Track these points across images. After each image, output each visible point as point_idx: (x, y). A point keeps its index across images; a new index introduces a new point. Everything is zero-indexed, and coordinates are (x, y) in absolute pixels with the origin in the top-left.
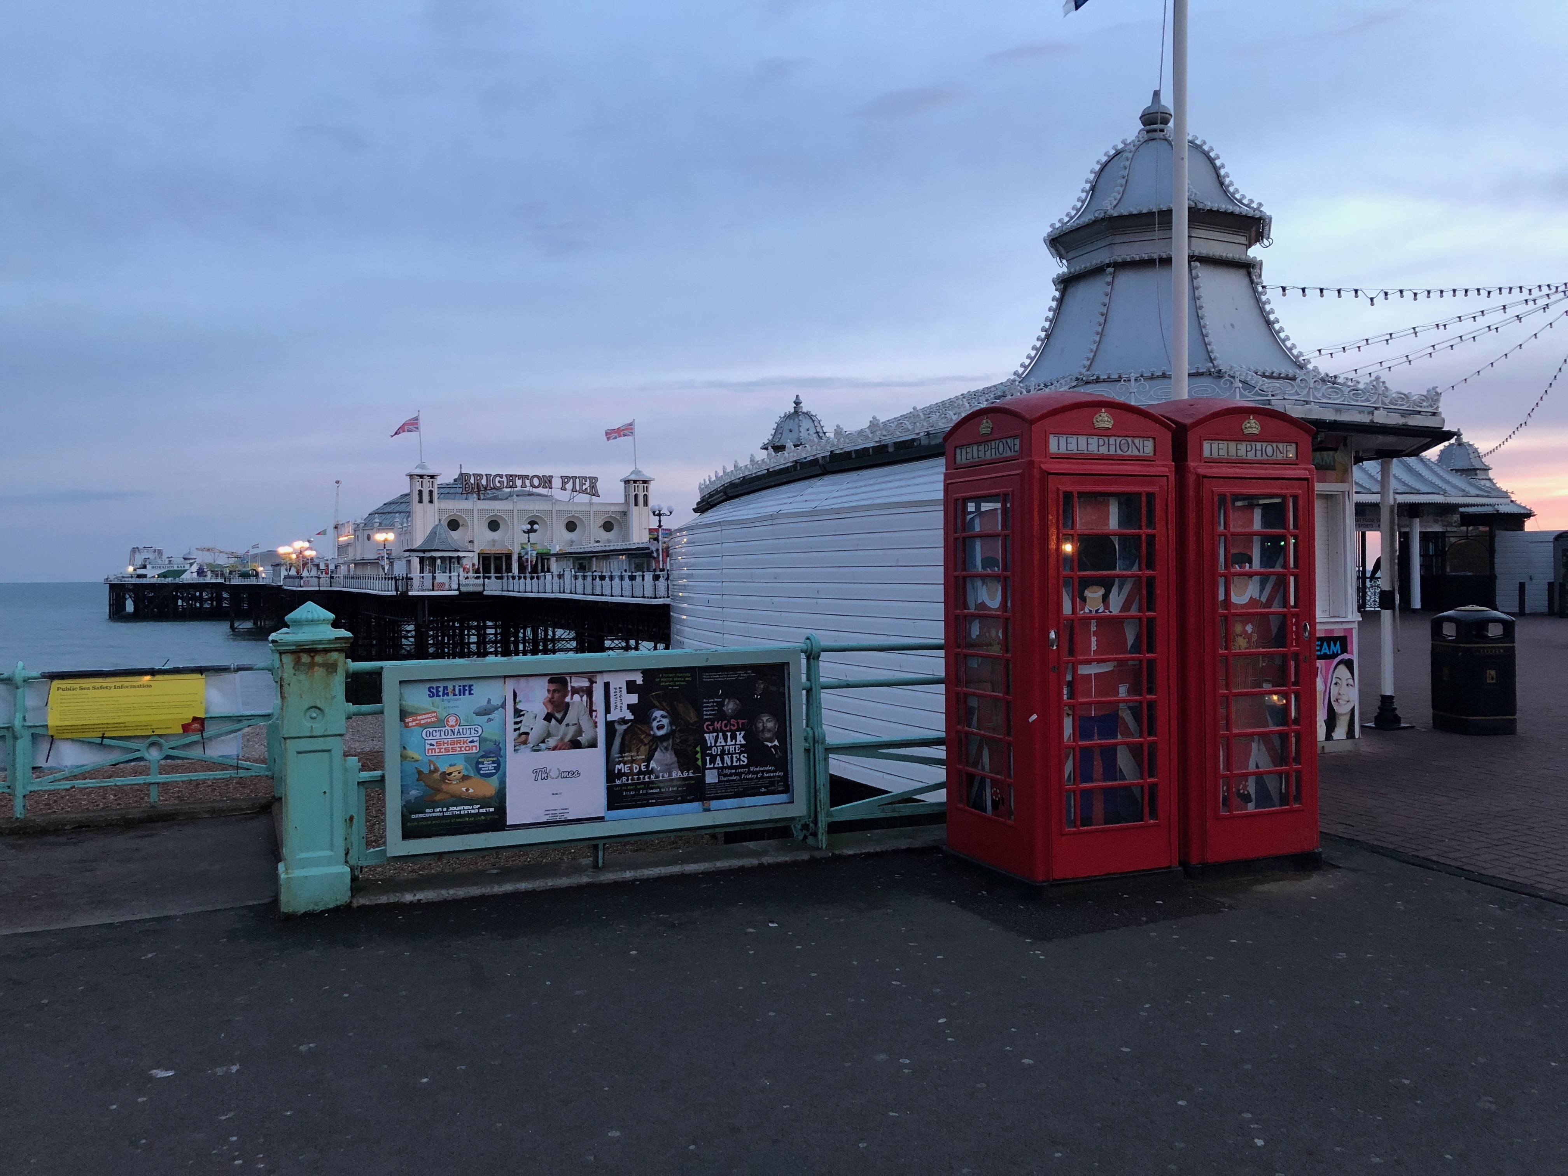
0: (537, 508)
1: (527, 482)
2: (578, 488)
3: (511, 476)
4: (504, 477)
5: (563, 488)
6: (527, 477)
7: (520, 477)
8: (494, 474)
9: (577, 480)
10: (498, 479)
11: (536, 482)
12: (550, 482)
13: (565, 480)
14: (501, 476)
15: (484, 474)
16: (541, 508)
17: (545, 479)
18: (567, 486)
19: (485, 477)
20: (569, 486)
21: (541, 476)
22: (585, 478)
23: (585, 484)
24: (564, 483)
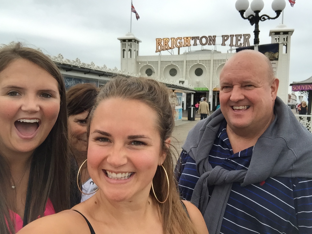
0: (200, 59)
1: (198, 42)
2: (234, 43)
3: (187, 38)
4: (183, 40)
5: (223, 44)
6: (197, 38)
7: (193, 38)
8: (176, 38)
9: (234, 38)
10: (179, 41)
11: (204, 41)
12: (214, 40)
13: (225, 38)
14: (180, 39)
15: (170, 38)
16: (203, 59)
17: (210, 38)
18: (226, 43)
19: (170, 40)
20: (228, 42)
21: (207, 36)
22: (240, 35)
23: (240, 40)
24: (224, 41)
